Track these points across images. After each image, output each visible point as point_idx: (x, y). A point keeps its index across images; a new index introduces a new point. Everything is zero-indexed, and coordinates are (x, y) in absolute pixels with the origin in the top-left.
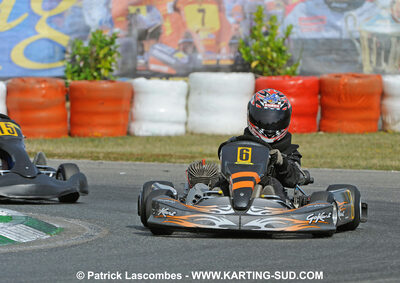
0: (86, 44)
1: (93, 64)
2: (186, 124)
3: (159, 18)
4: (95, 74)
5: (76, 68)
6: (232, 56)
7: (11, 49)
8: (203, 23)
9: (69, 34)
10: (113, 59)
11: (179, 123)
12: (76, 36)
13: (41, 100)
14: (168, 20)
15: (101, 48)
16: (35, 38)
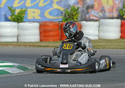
0: (69, 10)
1: (71, 17)
2: (99, 36)
3: (93, 2)
4: (72, 20)
5: (66, 18)
6: (117, 14)
7: (44, 12)
8: (108, 3)
9: (64, 7)
10: (78, 15)
11: (96, 36)
12: (66, 8)
13: (51, 29)
14: (96, 2)
15: (74, 12)
16: (52, 8)
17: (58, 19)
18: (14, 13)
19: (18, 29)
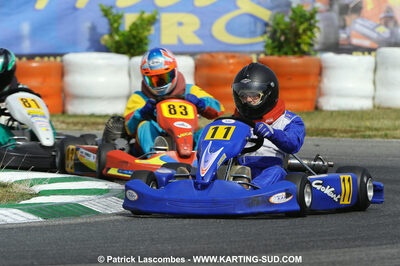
0: (287, 20)
1: (292, 39)
2: (374, 98)
4: (296, 49)
5: (276, 43)
7: (212, 24)
9: (270, 9)
10: (312, 33)
11: (365, 97)
12: (279, 10)
13: (229, 75)
15: (302, 23)
16: (236, 13)
17: (251, 45)
18: (119, 24)
19: (130, 76)
